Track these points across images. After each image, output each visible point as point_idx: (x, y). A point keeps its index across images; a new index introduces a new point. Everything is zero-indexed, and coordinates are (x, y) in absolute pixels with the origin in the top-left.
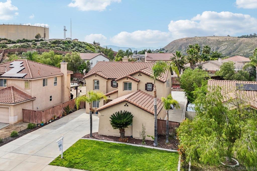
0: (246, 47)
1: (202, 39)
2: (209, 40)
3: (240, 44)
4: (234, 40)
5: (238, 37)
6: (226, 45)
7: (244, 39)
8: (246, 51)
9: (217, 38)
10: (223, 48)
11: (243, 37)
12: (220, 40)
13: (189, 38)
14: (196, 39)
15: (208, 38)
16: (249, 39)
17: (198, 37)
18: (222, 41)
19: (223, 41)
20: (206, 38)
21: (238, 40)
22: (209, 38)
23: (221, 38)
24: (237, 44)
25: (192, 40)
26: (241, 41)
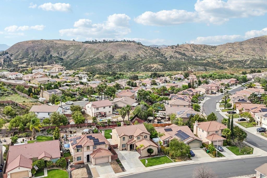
0: (90, 52)
1: (49, 43)
2: (56, 44)
3: (85, 49)
4: (79, 45)
5: (83, 42)
6: (73, 50)
7: (88, 45)
8: (91, 57)
9: (64, 42)
10: (71, 53)
11: (87, 42)
12: (67, 44)
13: (35, 41)
14: (43, 42)
15: (55, 42)
16: (92, 44)
17: (45, 41)
19: (69, 46)
20: (53, 41)
21: (82, 45)
22: (56, 42)
23: (67, 42)
24: (82, 49)
25: (39, 43)
26: (85, 46)
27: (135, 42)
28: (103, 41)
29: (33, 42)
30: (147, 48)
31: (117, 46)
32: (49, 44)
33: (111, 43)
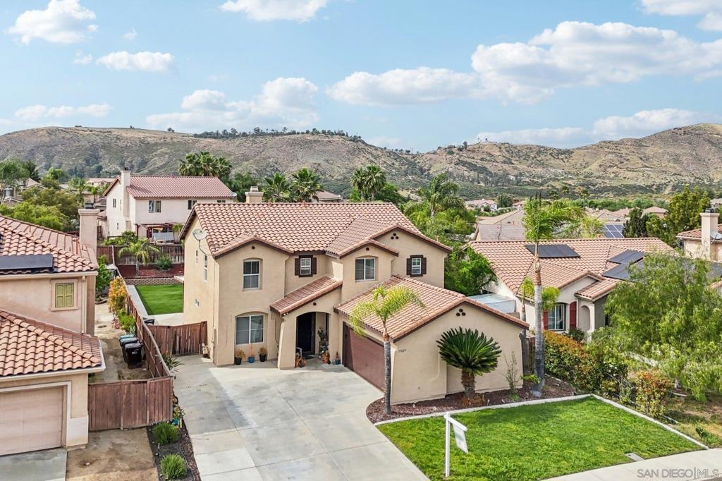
1: (98, 135)
2: (118, 139)
4: (186, 143)
5: (196, 136)
6: (167, 156)
7: (210, 142)
9: (142, 135)
10: (159, 164)
11: (206, 135)
12: (149, 139)
13: (57, 129)
14: (81, 132)
15: (115, 133)
16: (221, 141)
17: (86, 129)
18: (154, 142)
19: (156, 144)
20: (111, 132)
21: (194, 143)
22: (119, 134)
23: (150, 135)
25: (68, 136)
26: (202, 145)
27: (343, 135)
28: (253, 132)
29: (51, 132)
30: (379, 153)
31: (293, 144)
32: (98, 138)
33: (278, 138)
